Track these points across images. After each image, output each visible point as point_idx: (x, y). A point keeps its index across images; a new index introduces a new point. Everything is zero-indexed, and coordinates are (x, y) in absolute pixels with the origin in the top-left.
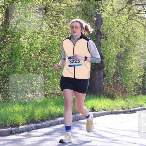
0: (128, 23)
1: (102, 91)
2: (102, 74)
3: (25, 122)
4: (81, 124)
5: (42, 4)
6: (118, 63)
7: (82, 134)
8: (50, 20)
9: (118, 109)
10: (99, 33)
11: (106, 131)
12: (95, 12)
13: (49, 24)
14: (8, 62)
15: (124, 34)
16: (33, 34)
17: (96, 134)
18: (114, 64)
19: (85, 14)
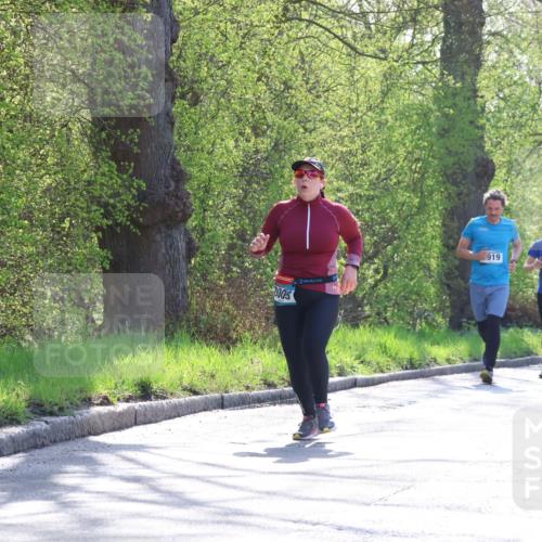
0: (281, 33)
1: (181, 314)
2: (182, 245)
4: (96, 450)
6: (245, 197)
7: (98, 493)
9: (247, 388)
10: (165, 76)
11: (198, 478)
15: (267, 77)
17: (155, 489)
18: (229, 204)
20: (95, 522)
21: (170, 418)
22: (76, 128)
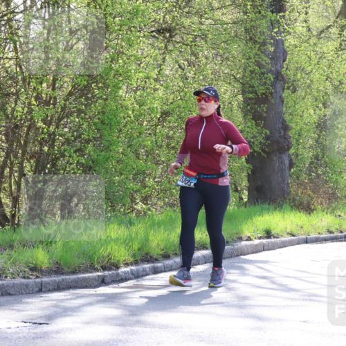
0: (338, 57)
1: (286, 196)
2: (287, 162)
3: (131, 260)
4: (244, 263)
5: (164, 20)
6: (319, 138)
7: (246, 284)
8: (181, 52)
9: (319, 233)
10: (280, 78)
11: (295, 278)
12: (271, 34)
13: (177, 62)
14: (94, 138)
15: (330, 78)
16: (146, 82)
17: (274, 283)
18: (311, 142)
19: (251, 39)
20: (245, 298)
21: (281, 248)
22: (235, 104)
